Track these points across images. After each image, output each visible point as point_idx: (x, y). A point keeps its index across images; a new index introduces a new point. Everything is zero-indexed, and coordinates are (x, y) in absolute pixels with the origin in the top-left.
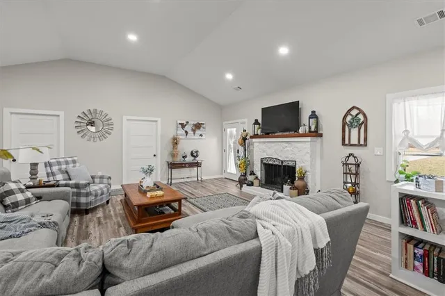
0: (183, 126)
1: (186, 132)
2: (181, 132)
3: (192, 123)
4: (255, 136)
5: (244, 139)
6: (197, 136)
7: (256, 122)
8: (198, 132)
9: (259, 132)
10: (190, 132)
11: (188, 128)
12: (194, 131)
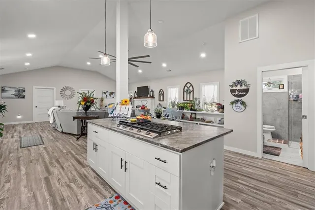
0: (105, 93)
1: (107, 96)
2: (104, 96)
3: (109, 91)
4: (135, 98)
5: (131, 99)
6: (111, 98)
7: (136, 92)
8: (112, 96)
9: (136, 96)
10: (108, 96)
11: (107, 94)
12: (110, 95)
